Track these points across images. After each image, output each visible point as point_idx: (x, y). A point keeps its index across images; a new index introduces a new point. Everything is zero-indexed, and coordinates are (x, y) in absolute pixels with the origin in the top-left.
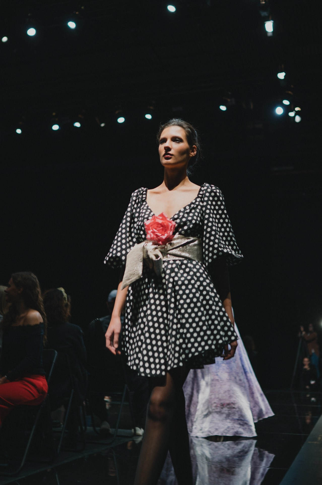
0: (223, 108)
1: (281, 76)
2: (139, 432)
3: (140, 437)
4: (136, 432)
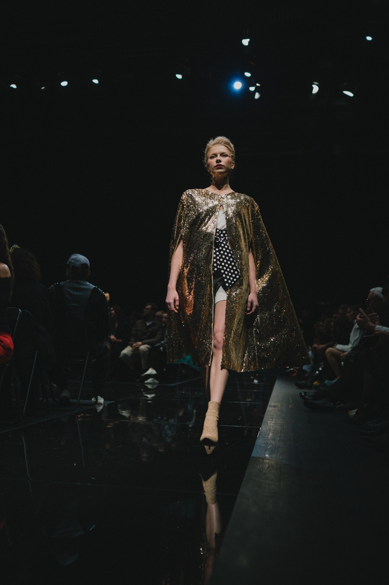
0: (179, 76)
1: (246, 42)
2: (101, 400)
3: (101, 406)
4: (98, 401)
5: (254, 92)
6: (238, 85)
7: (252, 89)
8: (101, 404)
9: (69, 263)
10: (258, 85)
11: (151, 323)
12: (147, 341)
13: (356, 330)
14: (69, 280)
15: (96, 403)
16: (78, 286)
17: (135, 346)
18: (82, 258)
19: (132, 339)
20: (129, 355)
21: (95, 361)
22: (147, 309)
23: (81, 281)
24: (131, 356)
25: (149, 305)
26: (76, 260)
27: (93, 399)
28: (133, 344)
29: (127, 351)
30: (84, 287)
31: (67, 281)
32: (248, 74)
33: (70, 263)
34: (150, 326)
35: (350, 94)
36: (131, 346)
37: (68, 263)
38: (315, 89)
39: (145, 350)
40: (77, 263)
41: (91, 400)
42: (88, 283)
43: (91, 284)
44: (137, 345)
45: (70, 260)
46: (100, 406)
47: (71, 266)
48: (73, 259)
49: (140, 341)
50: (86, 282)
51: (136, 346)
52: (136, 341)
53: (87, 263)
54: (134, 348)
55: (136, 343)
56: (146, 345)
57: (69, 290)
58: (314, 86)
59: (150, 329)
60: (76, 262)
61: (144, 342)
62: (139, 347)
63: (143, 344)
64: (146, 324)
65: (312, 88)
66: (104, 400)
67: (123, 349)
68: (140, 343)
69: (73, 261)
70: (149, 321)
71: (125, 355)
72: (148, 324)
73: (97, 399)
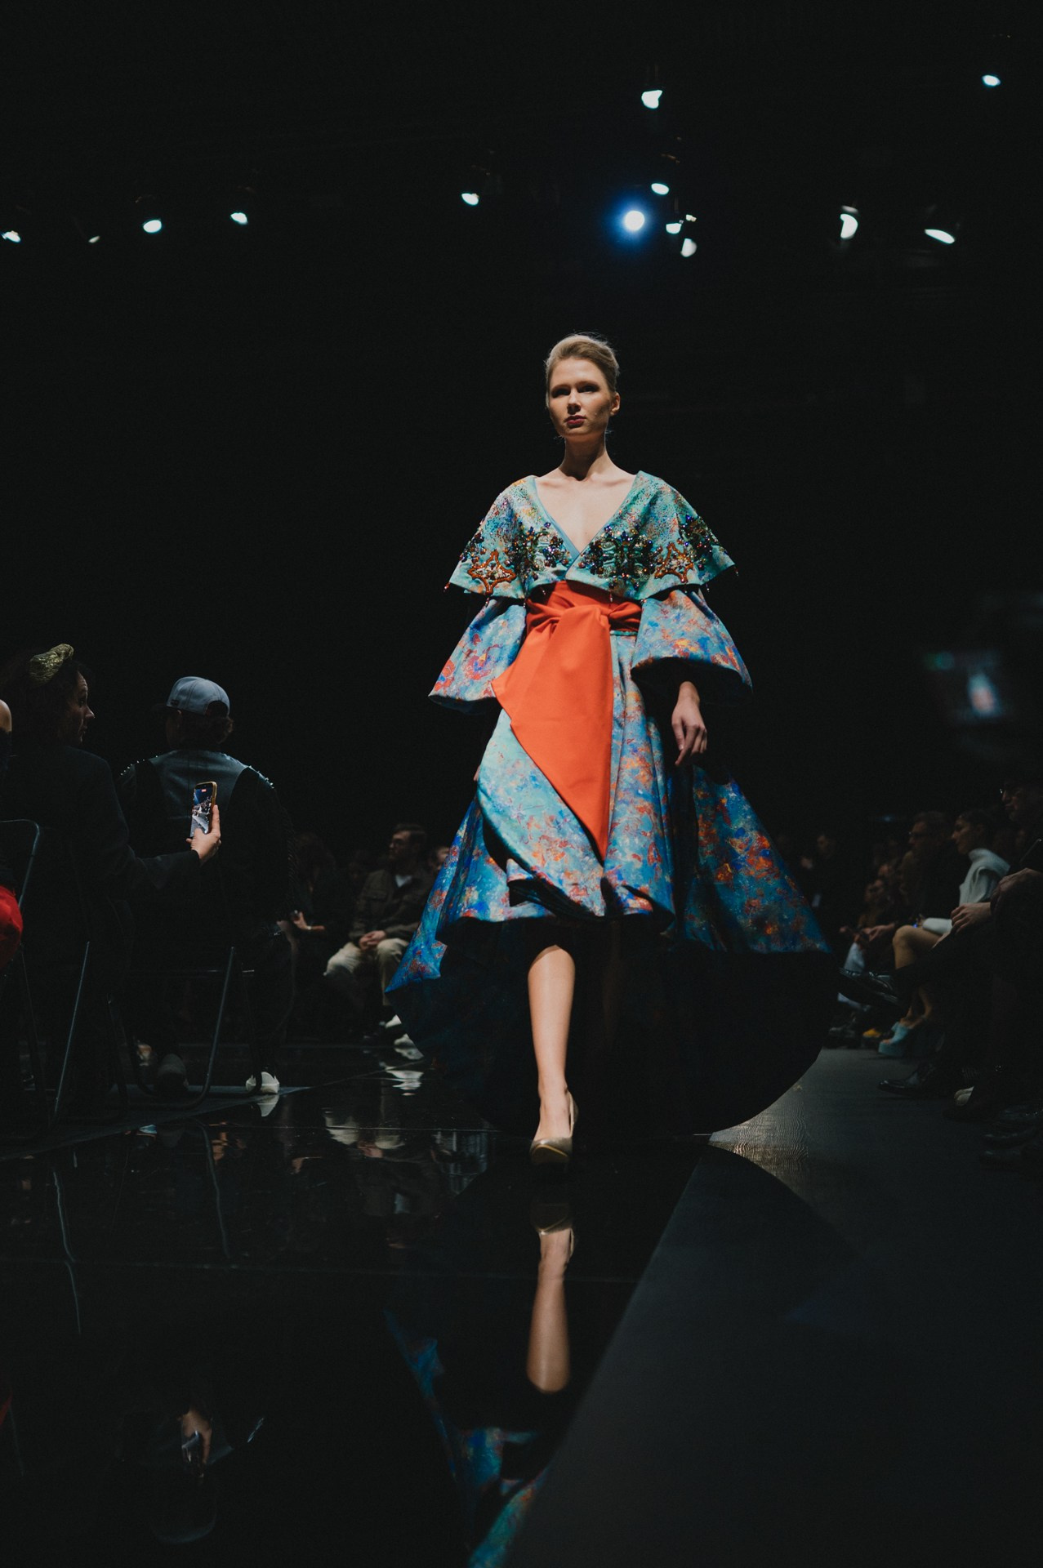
0: (471, 199)
1: (651, 99)
2: (271, 1083)
3: (272, 1098)
4: (263, 1085)
5: (679, 239)
6: (633, 221)
7: (674, 228)
8: (271, 1094)
9: (172, 703)
10: (689, 218)
11: (409, 878)
12: (401, 927)
13: (977, 876)
14: (174, 752)
15: (258, 1090)
16: (199, 767)
17: (365, 944)
18: (209, 689)
19: (357, 925)
20: (351, 968)
21: (251, 973)
22: (398, 841)
23: (208, 752)
24: (356, 970)
25: (403, 829)
26: (191, 693)
27: (250, 1082)
28: (360, 937)
29: (345, 956)
30: (217, 768)
31: (171, 753)
32: (660, 189)
33: (175, 702)
34: (405, 888)
35: (946, 238)
36: (356, 942)
37: (169, 705)
38: (849, 226)
39: (393, 953)
40: (195, 701)
41: (244, 1084)
42: (228, 758)
43: (236, 761)
44: (374, 940)
45: (174, 695)
46: (268, 1099)
47: (180, 712)
48: (183, 692)
49: (379, 929)
50: (223, 756)
51: (369, 943)
52: (368, 930)
53: (223, 701)
54: (364, 948)
55: (369, 934)
56: (397, 941)
57: (177, 778)
58: (843, 217)
59: (406, 897)
60: (192, 700)
61: (390, 930)
62: (375, 946)
63: (389, 936)
64: (395, 883)
65: (841, 223)
66: (281, 1086)
67: (335, 951)
68: (379, 934)
69: (184, 698)
70: (403, 875)
71: (340, 969)
72: (400, 882)
73: (259, 1081)
